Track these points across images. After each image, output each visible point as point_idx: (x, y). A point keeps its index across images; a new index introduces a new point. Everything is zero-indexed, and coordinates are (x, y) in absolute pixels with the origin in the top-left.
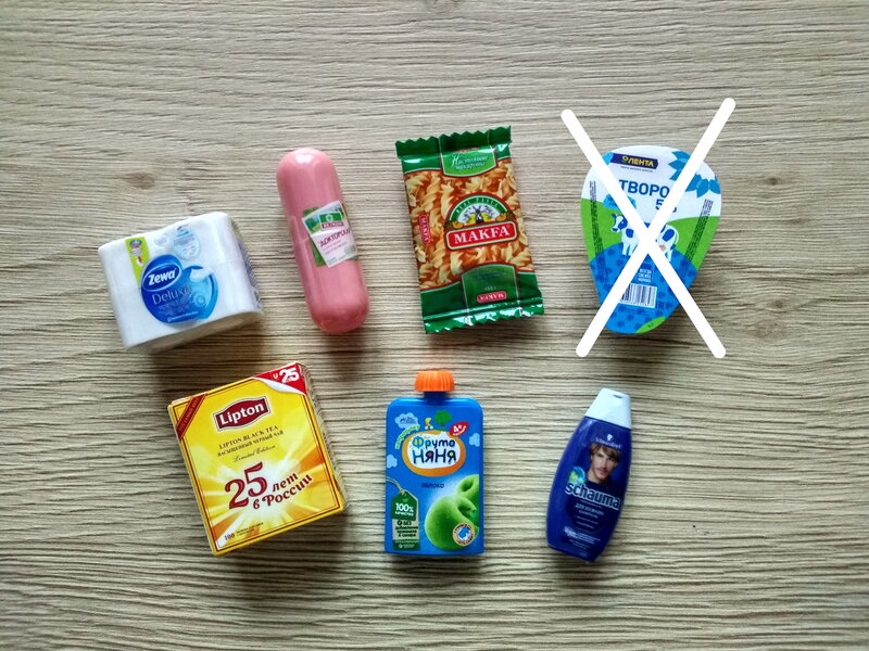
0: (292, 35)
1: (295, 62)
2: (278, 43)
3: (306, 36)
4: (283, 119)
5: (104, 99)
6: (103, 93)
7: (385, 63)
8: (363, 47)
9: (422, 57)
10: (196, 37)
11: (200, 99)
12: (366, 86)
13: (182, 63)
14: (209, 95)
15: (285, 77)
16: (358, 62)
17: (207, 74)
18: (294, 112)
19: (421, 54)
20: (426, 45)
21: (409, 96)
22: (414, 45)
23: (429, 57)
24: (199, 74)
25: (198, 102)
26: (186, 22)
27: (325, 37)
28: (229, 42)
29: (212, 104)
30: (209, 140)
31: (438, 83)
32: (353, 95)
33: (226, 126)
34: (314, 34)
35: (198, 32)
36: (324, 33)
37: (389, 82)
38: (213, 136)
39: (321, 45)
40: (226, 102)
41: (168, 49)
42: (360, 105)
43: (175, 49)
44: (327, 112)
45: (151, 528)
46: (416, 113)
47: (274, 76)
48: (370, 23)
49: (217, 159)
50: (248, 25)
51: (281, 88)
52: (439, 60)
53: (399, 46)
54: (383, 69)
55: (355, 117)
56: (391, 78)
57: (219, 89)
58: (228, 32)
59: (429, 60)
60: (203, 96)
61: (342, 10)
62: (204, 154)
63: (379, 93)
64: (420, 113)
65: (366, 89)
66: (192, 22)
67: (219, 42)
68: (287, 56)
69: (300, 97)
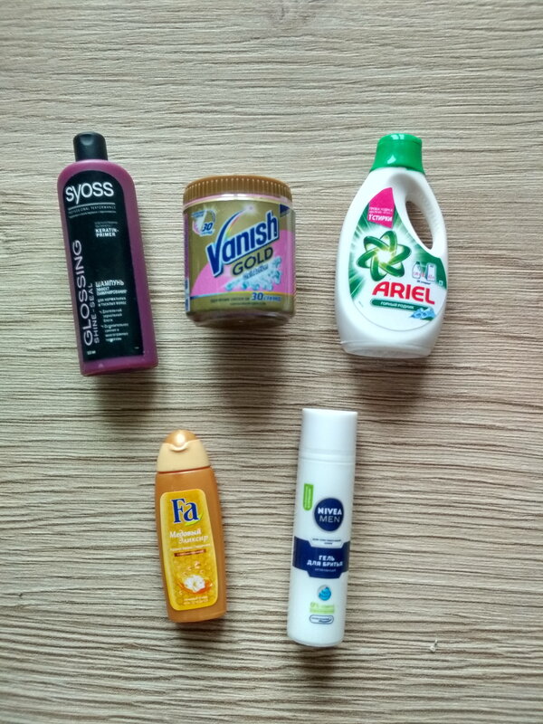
0: (121, 54)
1: (124, 84)
2: (106, 62)
7: (223, 86)
8: (199, 67)
9: (265, 79)
17: (27, 96)
19: (264, 76)
20: (270, 66)
21: (251, 124)
22: (256, 66)
23: (273, 79)
27: (158, 56)
28: (52, 61)
31: (281, 110)
32: (187, 122)
34: (146, 52)
37: (227, 107)
38: (33, 166)
40: (48, 128)
42: (195, 134)
46: (257, 143)
48: (208, 41)
50: (74, 42)
51: (108, 112)
52: (283, 83)
53: (241, 67)
54: (221, 93)
55: (189, 147)
56: (229, 103)
57: (39, 114)
58: (51, 50)
59: (273, 83)
60: (22, 121)
62: (22, 187)
63: (216, 120)
64: (261, 143)
67: (42, 60)
68: (115, 77)
69: (128, 124)
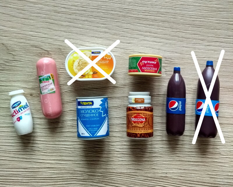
3: (206, 20)
4: (197, 47)
5: (141, 36)
6: (141, 34)
10: (171, 18)
11: (171, 38)
12: (224, 38)
13: (166, 26)
14: (174, 37)
15: (198, 33)
16: (222, 30)
18: (200, 45)
24: (171, 30)
25: (170, 39)
26: (168, 13)
29: (175, 40)
30: (173, 52)
33: (179, 47)
35: (172, 17)
36: (212, 20)
39: (211, 23)
41: (162, 21)
43: (164, 21)
44: (211, 45)
45: (149, 172)
47: (195, 32)
49: (175, 58)
61: (218, 12)
65: (224, 39)
66: (170, 13)
